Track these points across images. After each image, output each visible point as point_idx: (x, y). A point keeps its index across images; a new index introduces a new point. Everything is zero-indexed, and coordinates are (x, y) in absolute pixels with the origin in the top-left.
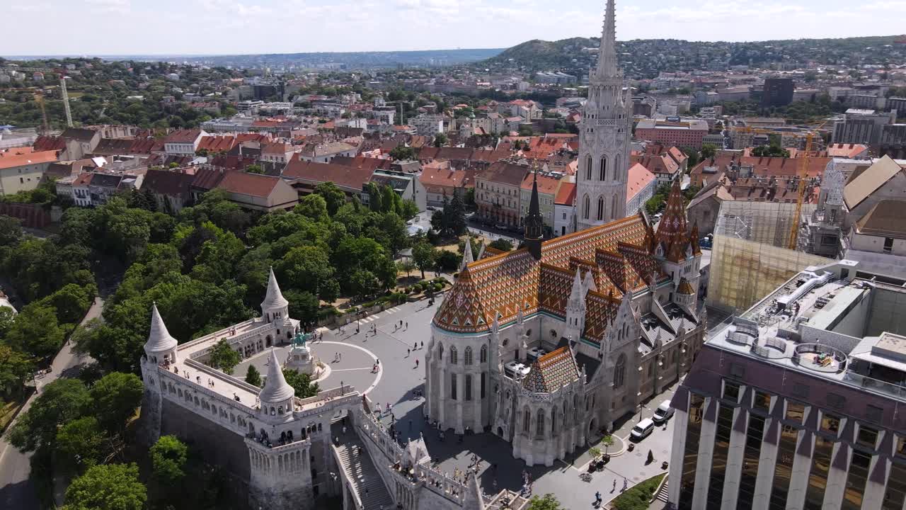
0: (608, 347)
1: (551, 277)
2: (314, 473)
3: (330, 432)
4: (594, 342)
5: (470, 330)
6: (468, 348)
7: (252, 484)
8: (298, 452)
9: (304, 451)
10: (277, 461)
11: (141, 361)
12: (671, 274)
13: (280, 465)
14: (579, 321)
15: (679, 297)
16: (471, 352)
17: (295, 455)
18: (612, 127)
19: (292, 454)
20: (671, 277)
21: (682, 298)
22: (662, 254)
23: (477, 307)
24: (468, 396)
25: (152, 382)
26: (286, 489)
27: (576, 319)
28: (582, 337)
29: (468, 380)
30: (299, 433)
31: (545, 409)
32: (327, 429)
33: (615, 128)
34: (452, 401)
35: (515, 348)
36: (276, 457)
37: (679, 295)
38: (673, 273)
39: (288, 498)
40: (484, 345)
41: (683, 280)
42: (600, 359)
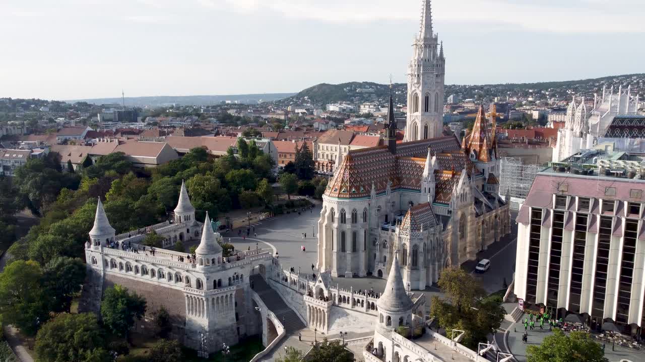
0: (456, 205)
1: (405, 165)
2: (237, 315)
3: (249, 282)
4: (445, 204)
5: (355, 196)
6: (355, 210)
7: (187, 327)
8: (227, 296)
9: (231, 295)
10: (210, 303)
11: (86, 245)
12: (482, 172)
13: (213, 307)
14: (431, 190)
15: (489, 187)
16: (356, 214)
17: (224, 297)
18: (432, 73)
19: (222, 297)
20: (483, 173)
21: (491, 187)
22: (475, 157)
23: (359, 180)
24: (355, 249)
25: (94, 262)
26: (216, 327)
27: (430, 189)
28: (434, 201)
29: (355, 235)
30: (227, 282)
31: (418, 244)
32: (247, 280)
33: (435, 74)
34: (343, 254)
35: (385, 214)
36: (210, 299)
37: (489, 186)
38: (483, 170)
39: (218, 334)
40: (365, 209)
41: (491, 175)
42: (449, 215)
